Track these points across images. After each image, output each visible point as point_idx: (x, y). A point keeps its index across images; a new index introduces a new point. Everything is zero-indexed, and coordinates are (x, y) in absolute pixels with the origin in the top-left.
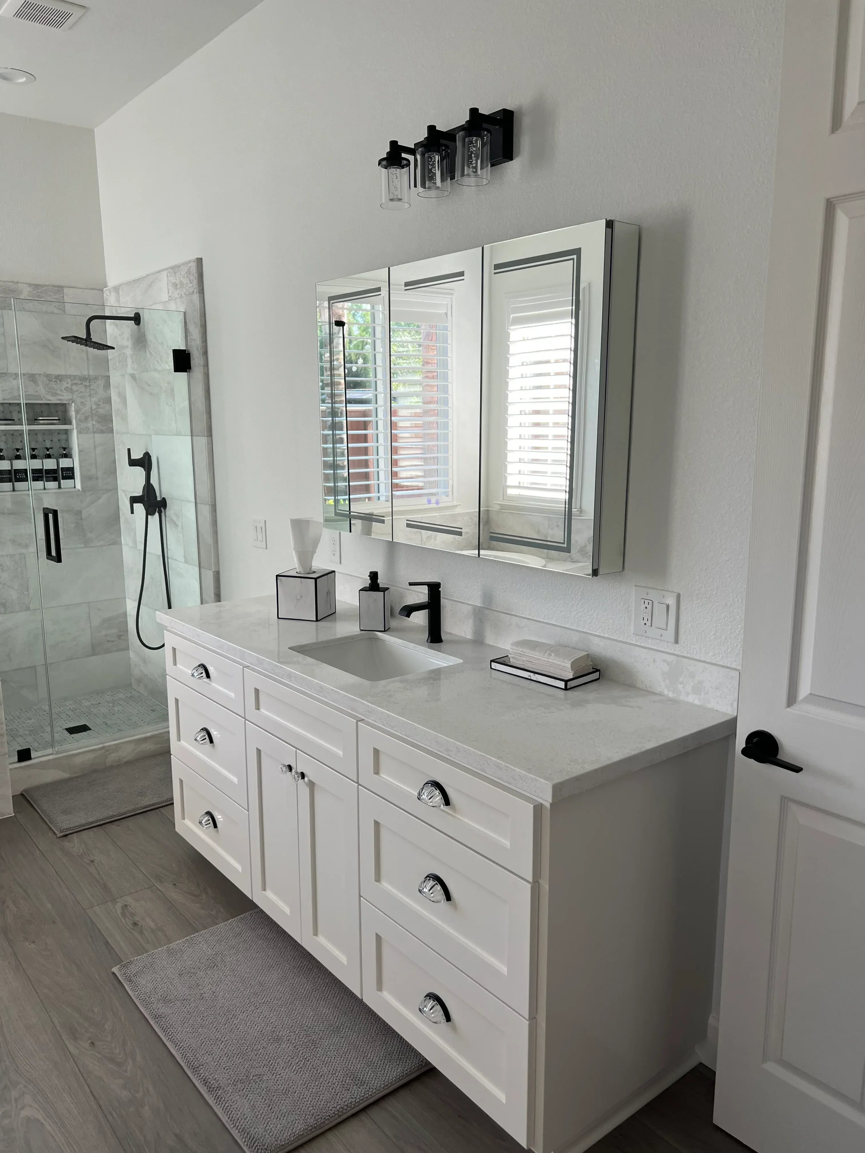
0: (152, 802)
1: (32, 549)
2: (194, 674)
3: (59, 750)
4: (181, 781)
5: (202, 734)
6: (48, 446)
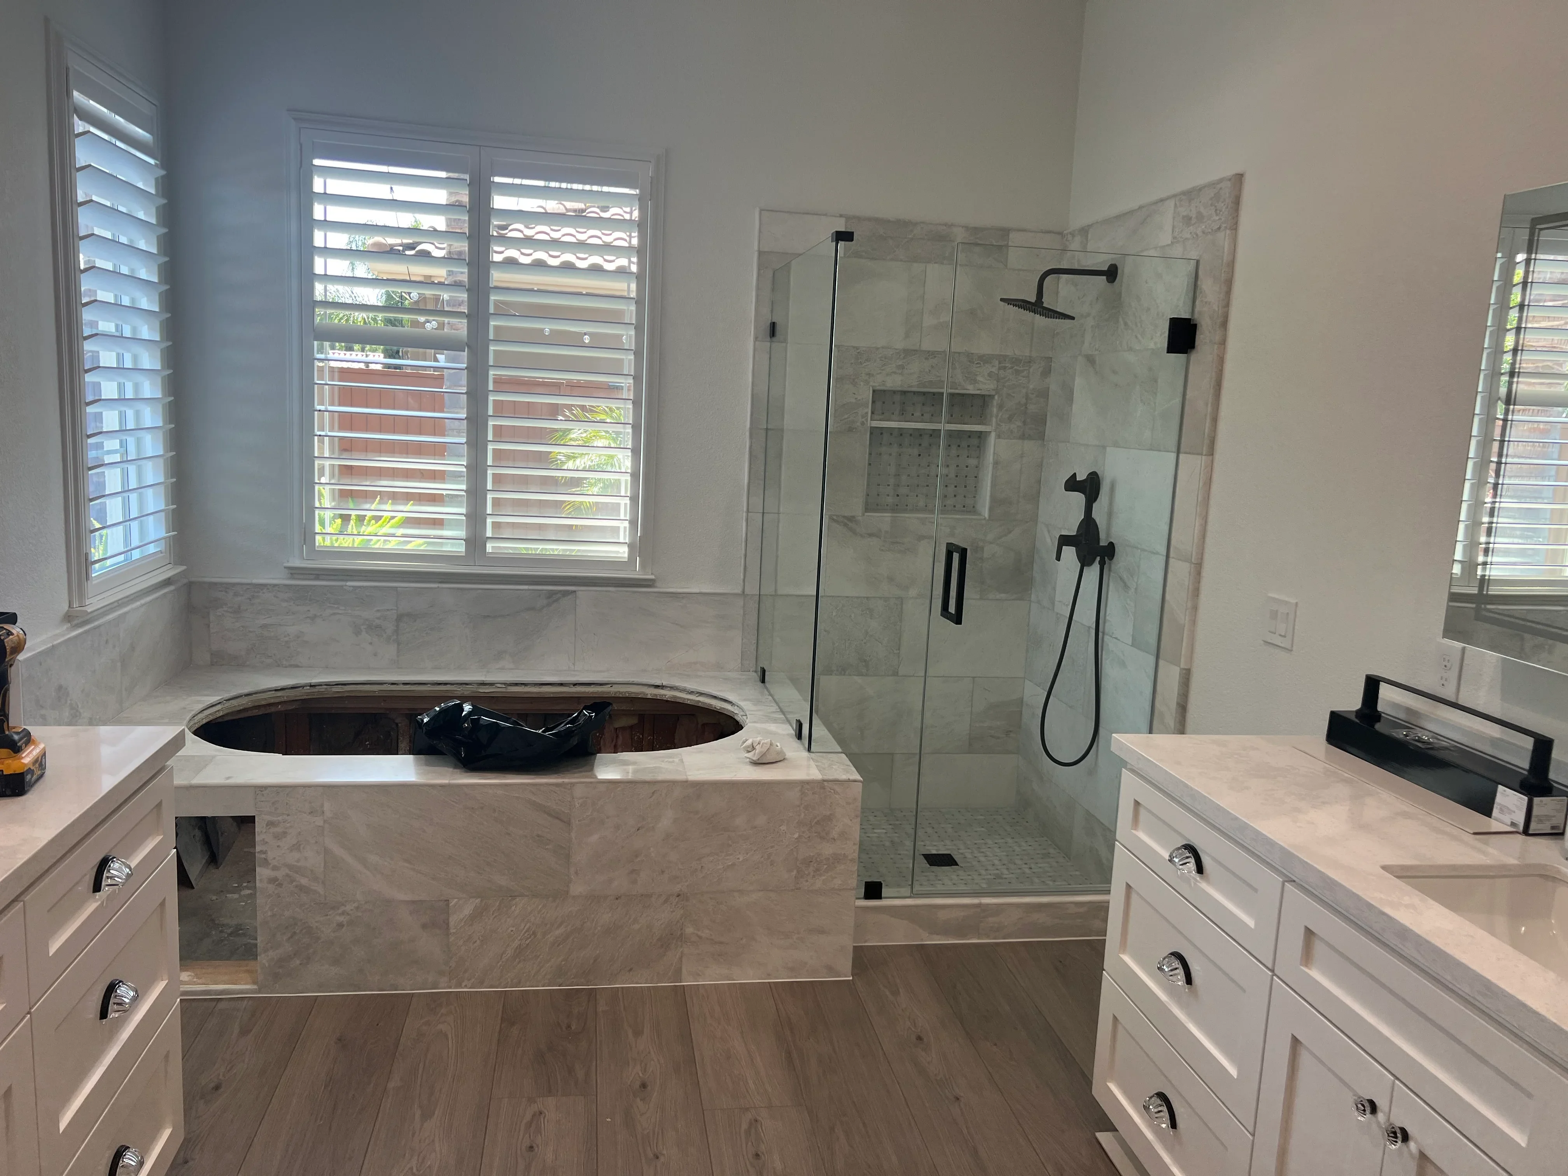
1: (914, 593)
4: (1115, 1019)
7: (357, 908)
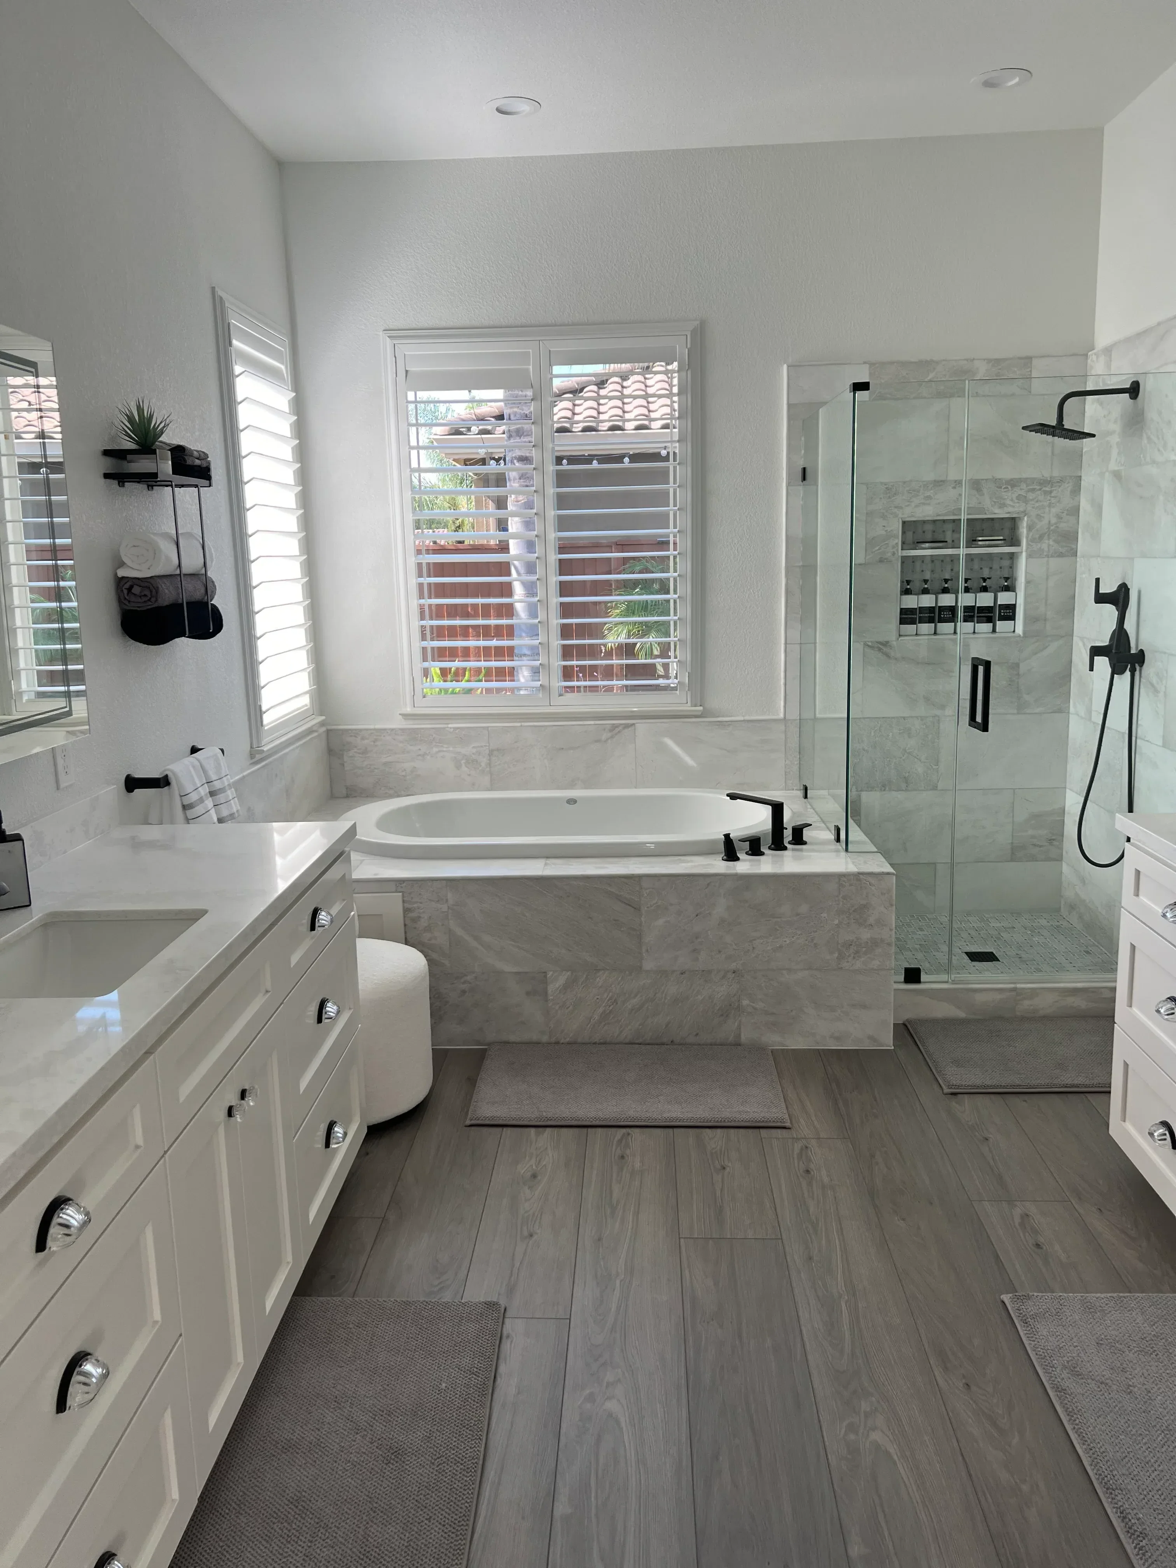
0: (1076, 1082)
1: (950, 711)
2: (1167, 914)
3: (956, 979)
4: (1126, 1065)
5: (1169, 1006)
6: (986, 576)
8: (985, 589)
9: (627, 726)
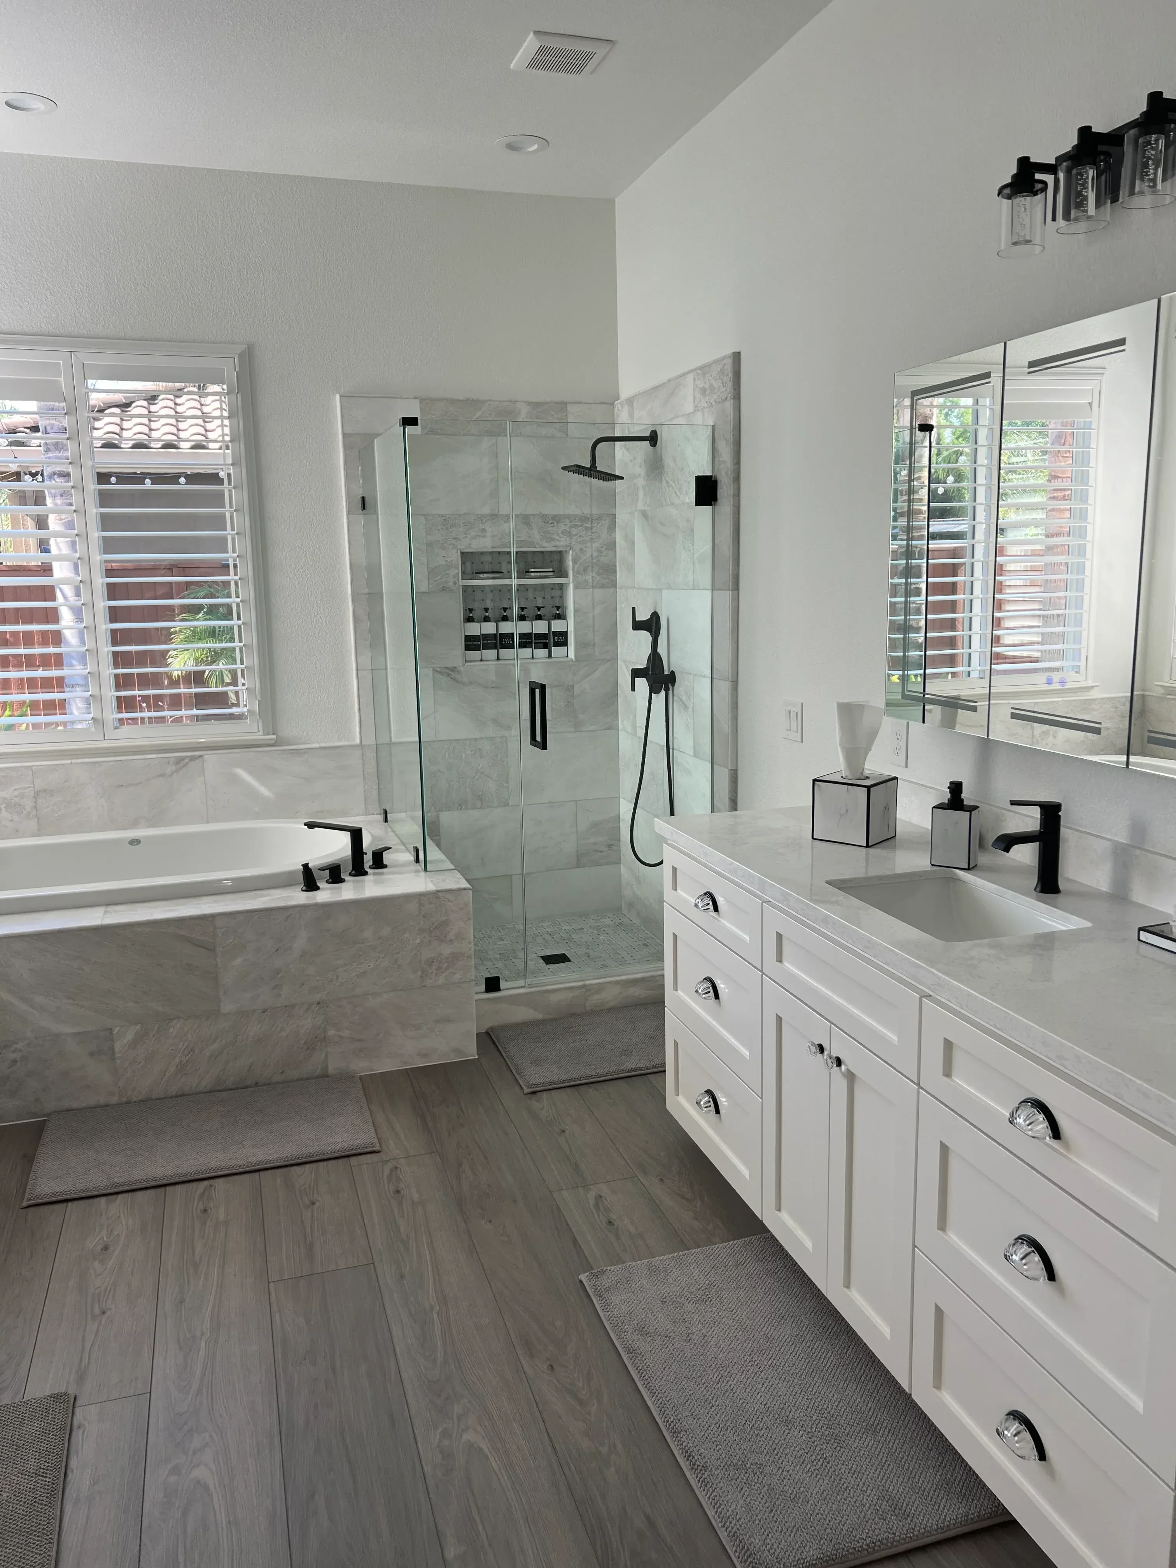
0: (638, 1066)
1: (515, 732)
2: (700, 904)
3: (534, 983)
4: (676, 1044)
5: (705, 986)
6: (540, 606)
7: (28, 1045)
8: (539, 617)
9: (193, 758)
